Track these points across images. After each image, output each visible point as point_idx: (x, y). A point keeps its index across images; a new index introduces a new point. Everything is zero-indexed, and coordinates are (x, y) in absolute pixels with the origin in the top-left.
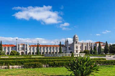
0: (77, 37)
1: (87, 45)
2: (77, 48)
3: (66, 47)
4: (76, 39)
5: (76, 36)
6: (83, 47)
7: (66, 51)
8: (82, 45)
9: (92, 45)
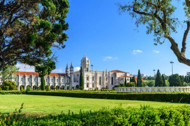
0: (88, 61)
1: (103, 75)
2: (88, 79)
3: (70, 78)
4: (87, 63)
5: (87, 59)
6: (96, 78)
7: (69, 84)
8: (96, 74)
9: (109, 74)
